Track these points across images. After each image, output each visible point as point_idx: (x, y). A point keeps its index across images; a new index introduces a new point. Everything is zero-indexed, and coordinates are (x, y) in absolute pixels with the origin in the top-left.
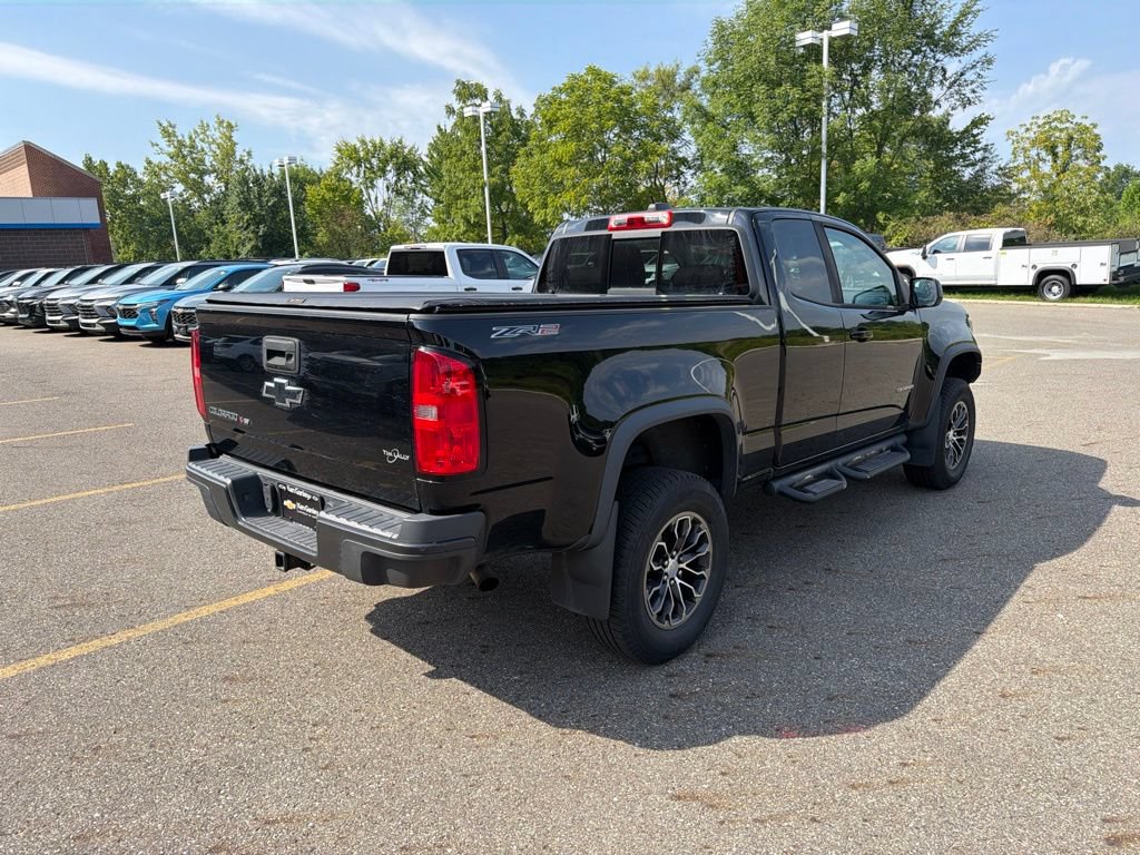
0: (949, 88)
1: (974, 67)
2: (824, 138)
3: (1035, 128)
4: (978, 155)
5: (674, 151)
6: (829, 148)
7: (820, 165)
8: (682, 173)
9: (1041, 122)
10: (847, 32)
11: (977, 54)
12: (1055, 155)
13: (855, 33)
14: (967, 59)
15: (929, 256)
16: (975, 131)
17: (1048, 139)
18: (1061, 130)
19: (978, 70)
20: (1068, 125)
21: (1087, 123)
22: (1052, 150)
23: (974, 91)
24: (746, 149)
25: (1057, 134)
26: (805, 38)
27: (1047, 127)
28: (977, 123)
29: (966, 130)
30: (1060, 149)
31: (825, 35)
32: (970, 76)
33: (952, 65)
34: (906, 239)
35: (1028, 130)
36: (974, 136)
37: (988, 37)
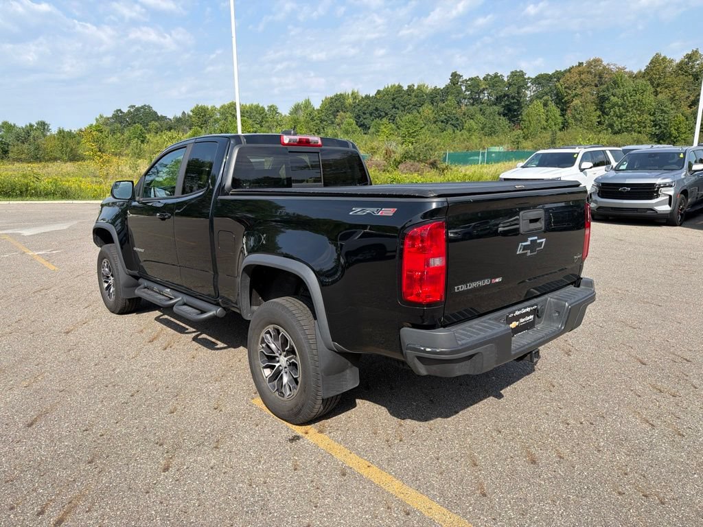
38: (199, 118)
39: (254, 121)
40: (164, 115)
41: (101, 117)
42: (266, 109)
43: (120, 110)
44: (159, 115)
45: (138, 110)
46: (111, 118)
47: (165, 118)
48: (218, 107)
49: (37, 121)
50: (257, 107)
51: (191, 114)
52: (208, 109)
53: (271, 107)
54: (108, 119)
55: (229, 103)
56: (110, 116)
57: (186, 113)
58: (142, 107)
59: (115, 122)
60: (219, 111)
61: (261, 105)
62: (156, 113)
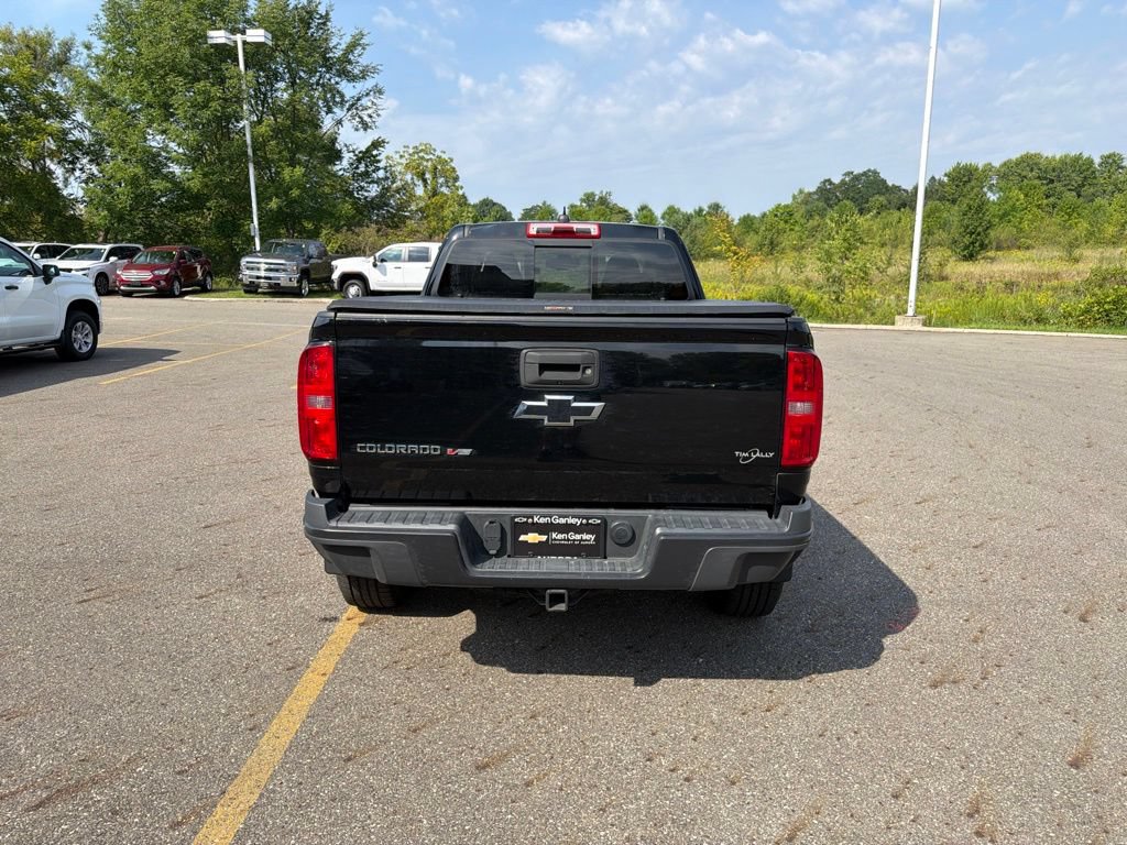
0: (349, 110)
1: (367, 94)
2: (249, 141)
3: (407, 156)
4: (381, 174)
5: (65, 132)
6: (254, 151)
7: (247, 168)
8: (78, 158)
9: (411, 151)
10: (262, 40)
11: (369, 83)
12: (425, 181)
13: (270, 43)
14: (361, 87)
15: (378, 263)
16: (375, 152)
17: (419, 165)
18: (427, 160)
19: (372, 98)
20: (431, 156)
21: (445, 156)
22: (422, 176)
23: (370, 116)
24: (155, 141)
25: (425, 163)
26: (218, 36)
27: (416, 156)
28: (376, 144)
29: (368, 150)
30: (428, 176)
31: (239, 38)
32: (365, 102)
33: (348, 89)
34: (339, 247)
35: (401, 157)
36: (374, 157)
37: (375, 70)
38: (957, 186)
39: (1065, 185)
40: (897, 184)
41: (801, 192)
42: (1097, 161)
43: (829, 180)
44: (890, 184)
45: (857, 178)
46: (815, 193)
47: (898, 188)
48: (997, 164)
49: (709, 203)
50: (1078, 158)
51: (946, 179)
52: (977, 169)
53: (1109, 157)
54: (810, 194)
55: (1018, 156)
56: (813, 189)
57: (937, 178)
58: (865, 174)
59: (818, 200)
60: (998, 172)
61: (1085, 156)
62: (884, 182)
